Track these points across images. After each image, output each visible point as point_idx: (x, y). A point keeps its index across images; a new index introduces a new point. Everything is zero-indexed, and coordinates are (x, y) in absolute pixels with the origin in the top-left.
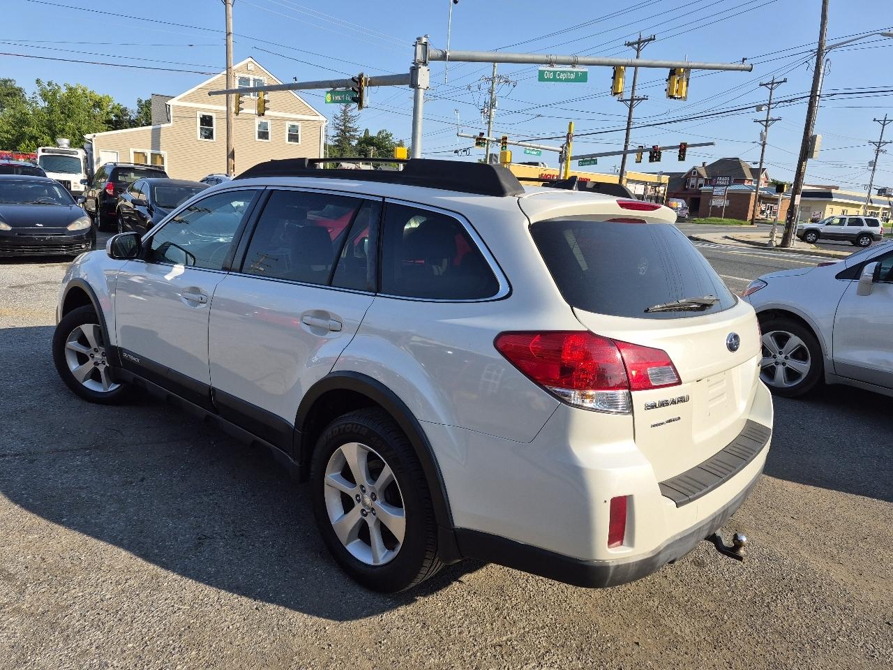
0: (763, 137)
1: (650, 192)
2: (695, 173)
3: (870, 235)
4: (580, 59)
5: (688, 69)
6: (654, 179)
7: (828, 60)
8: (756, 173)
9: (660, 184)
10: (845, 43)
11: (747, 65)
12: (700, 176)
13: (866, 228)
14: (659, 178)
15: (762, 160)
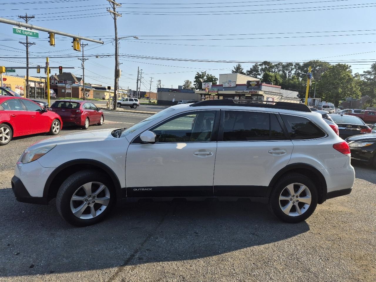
0: (83, 66)
1: (37, 86)
2: (53, 78)
3: (136, 104)
4: (34, 27)
5: (80, 39)
6: (38, 80)
7: (119, 43)
8: (79, 79)
9: (42, 83)
10: (123, 38)
11: (101, 41)
12: (55, 79)
13: (134, 102)
14: (41, 80)
15: (84, 75)
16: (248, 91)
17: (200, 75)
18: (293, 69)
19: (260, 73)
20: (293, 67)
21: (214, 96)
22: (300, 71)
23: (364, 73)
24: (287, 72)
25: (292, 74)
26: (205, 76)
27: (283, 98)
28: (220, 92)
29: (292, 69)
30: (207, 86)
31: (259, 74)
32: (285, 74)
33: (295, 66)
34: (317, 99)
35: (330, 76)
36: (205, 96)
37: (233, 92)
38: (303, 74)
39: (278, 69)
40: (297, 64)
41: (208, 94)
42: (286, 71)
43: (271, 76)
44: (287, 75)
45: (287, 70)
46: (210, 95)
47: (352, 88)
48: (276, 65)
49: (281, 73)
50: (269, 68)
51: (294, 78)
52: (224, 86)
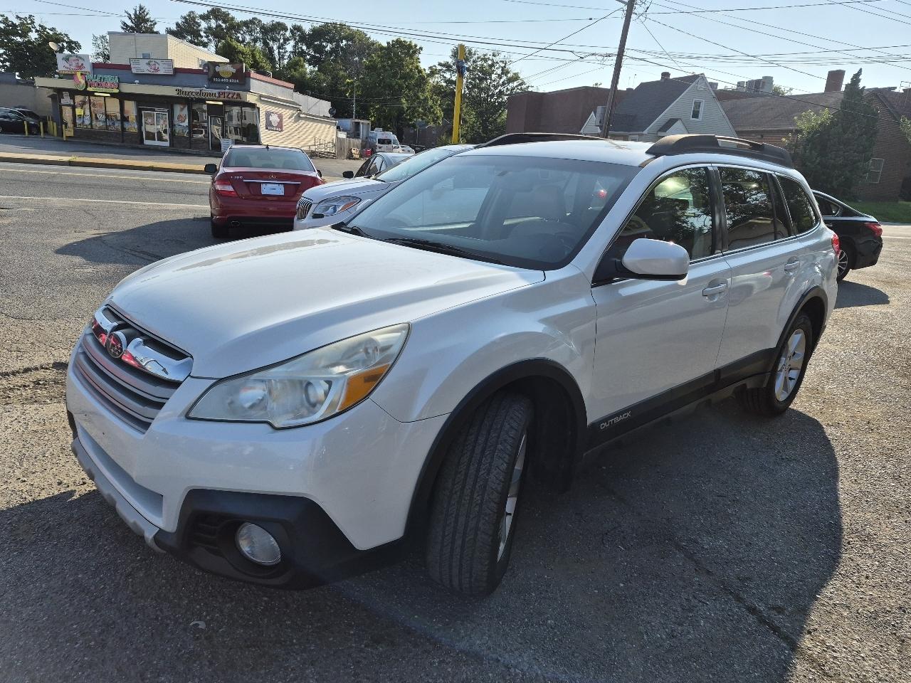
16: (216, 91)
17: (14, 25)
18: (288, 40)
19: (205, 40)
20: (288, 34)
21: (105, 97)
22: (304, 48)
23: (439, 68)
24: (275, 47)
25: (287, 51)
26: (32, 31)
27: (302, 116)
28: (127, 88)
29: (286, 40)
30: (74, 64)
31: (202, 42)
32: (271, 50)
33: (291, 31)
34: (362, 121)
35: (384, 66)
36: (73, 98)
37: (170, 91)
38: (313, 57)
39: (252, 35)
40: (297, 28)
41: (85, 93)
42: (271, 43)
43: (243, 54)
44: (276, 52)
45: (274, 40)
46: (92, 94)
47: (426, 99)
48: (246, 24)
49: (259, 45)
50: (228, 29)
51: (298, 65)
52: (134, 71)
